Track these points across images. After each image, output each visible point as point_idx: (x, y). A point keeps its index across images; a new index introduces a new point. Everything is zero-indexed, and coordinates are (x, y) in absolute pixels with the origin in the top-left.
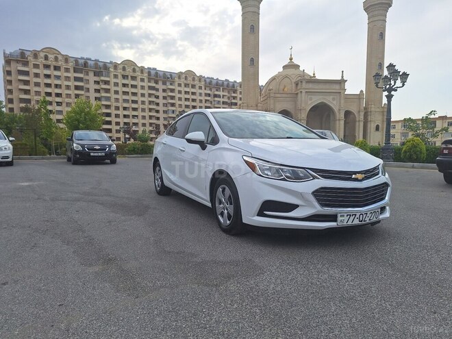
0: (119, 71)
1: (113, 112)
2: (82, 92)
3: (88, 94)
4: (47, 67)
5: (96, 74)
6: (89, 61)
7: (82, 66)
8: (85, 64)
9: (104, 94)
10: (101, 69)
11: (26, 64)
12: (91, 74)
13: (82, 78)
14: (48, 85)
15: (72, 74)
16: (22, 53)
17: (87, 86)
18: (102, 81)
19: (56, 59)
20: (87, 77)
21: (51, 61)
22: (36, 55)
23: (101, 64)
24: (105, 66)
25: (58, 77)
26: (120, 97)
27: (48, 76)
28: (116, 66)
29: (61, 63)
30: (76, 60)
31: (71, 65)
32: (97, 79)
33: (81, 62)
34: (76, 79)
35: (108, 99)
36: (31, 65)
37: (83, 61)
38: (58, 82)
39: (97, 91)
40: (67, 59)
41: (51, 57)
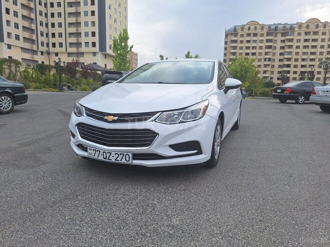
0: (303, 29)
1: (293, 63)
2: (270, 50)
3: (274, 51)
4: (249, 35)
5: (283, 35)
6: (279, 26)
7: (273, 31)
8: (276, 29)
9: (287, 50)
10: (287, 31)
11: (236, 35)
12: (279, 35)
13: (272, 39)
14: (248, 48)
15: (265, 38)
16: (235, 29)
17: (275, 45)
18: (287, 39)
19: (256, 28)
20: (275, 38)
21: (252, 30)
22: (243, 28)
23: (288, 27)
24: (292, 28)
25: (255, 41)
26: (300, 51)
27: (248, 41)
28: (300, 25)
29: (259, 31)
30: (269, 26)
31: (265, 30)
32: (283, 38)
33: (273, 27)
34: (268, 41)
35: (290, 53)
36: (239, 35)
37: (274, 26)
38: (254, 45)
39: (282, 48)
40: (262, 27)
41: (252, 27)
